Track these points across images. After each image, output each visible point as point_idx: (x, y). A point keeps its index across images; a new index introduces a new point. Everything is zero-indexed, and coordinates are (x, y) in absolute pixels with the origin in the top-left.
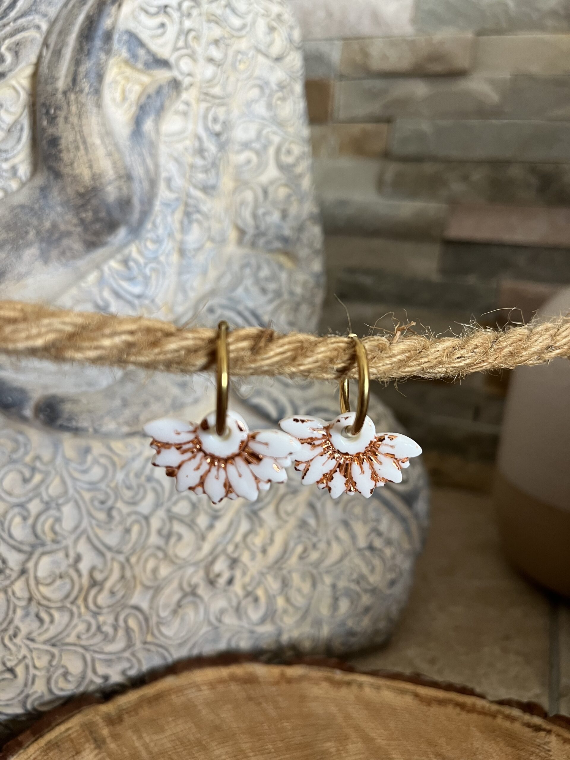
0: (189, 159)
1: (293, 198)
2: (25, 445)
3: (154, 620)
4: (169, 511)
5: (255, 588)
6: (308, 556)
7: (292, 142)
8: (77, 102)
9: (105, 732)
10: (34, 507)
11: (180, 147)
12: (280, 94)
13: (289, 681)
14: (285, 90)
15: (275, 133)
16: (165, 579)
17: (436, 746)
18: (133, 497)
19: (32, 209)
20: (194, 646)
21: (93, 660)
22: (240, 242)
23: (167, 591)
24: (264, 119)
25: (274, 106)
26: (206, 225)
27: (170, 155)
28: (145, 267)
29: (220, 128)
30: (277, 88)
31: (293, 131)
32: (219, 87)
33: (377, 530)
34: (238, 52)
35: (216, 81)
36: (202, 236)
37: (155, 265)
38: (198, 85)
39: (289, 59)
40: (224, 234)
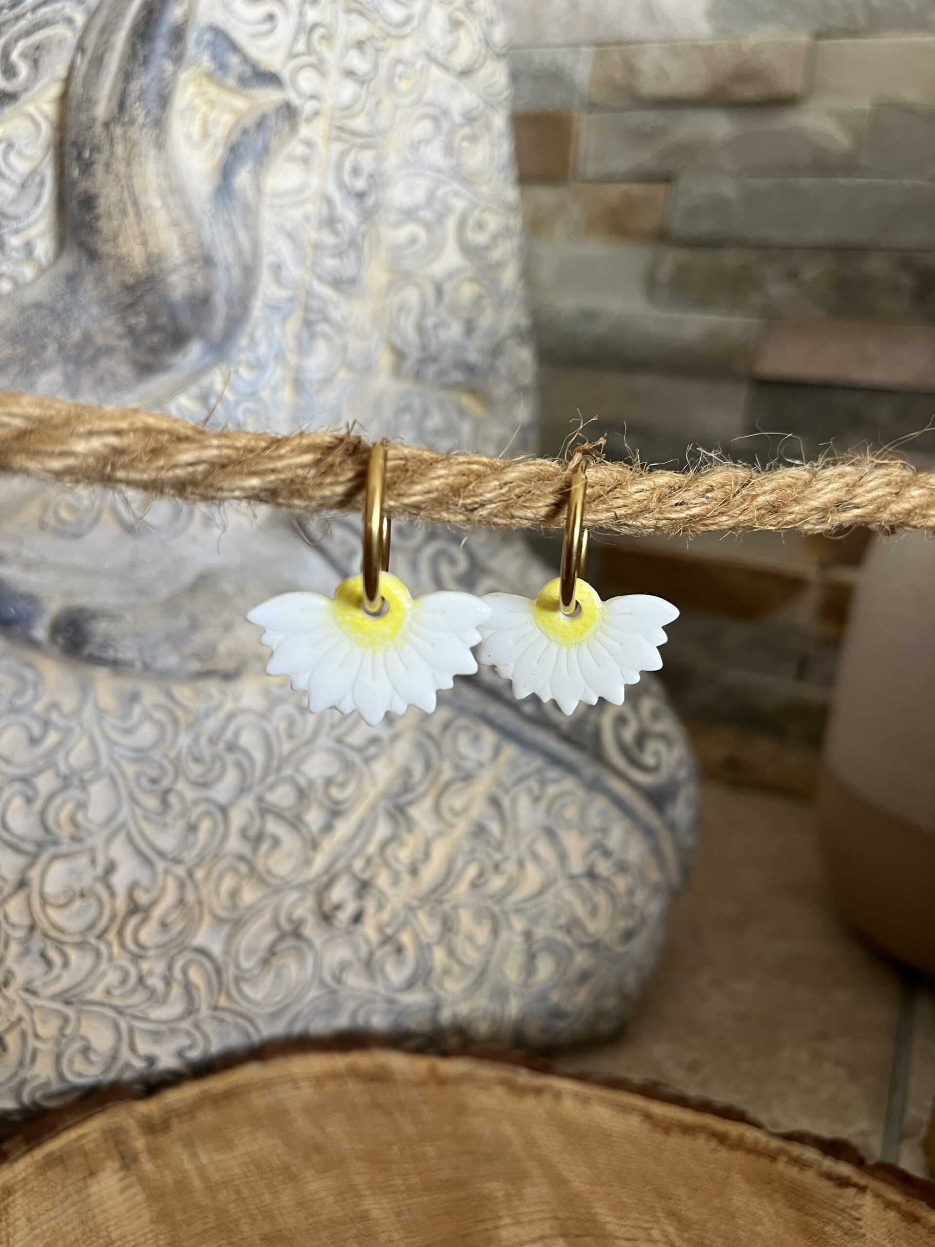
0: (312, 234)
1: (486, 302)
2: (36, 685)
3: (230, 973)
4: (260, 799)
5: (398, 931)
6: (486, 883)
7: (484, 210)
8: (125, 140)
9: (140, 1143)
10: (45, 783)
11: (296, 214)
12: (467, 130)
13: (442, 1081)
14: (476, 125)
15: (457, 194)
16: (250, 908)
17: (670, 1199)
18: (203, 775)
19: (52, 310)
20: (295, 1019)
21: (131, 1031)
22: (397, 371)
23: (254, 928)
24: (438, 170)
25: (458, 150)
26: (339, 343)
27: (279, 227)
28: (236, 406)
29: (363, 184)
30: (463, 121)
31: (488, 191)
32: (364, 118)
33: (601, 847)
34: (398, 62)
35: (358, 107)
36: (333, 359)
37: (252, 405)
38: (328, 114)
39: (484, 73)
40: (368, 358)
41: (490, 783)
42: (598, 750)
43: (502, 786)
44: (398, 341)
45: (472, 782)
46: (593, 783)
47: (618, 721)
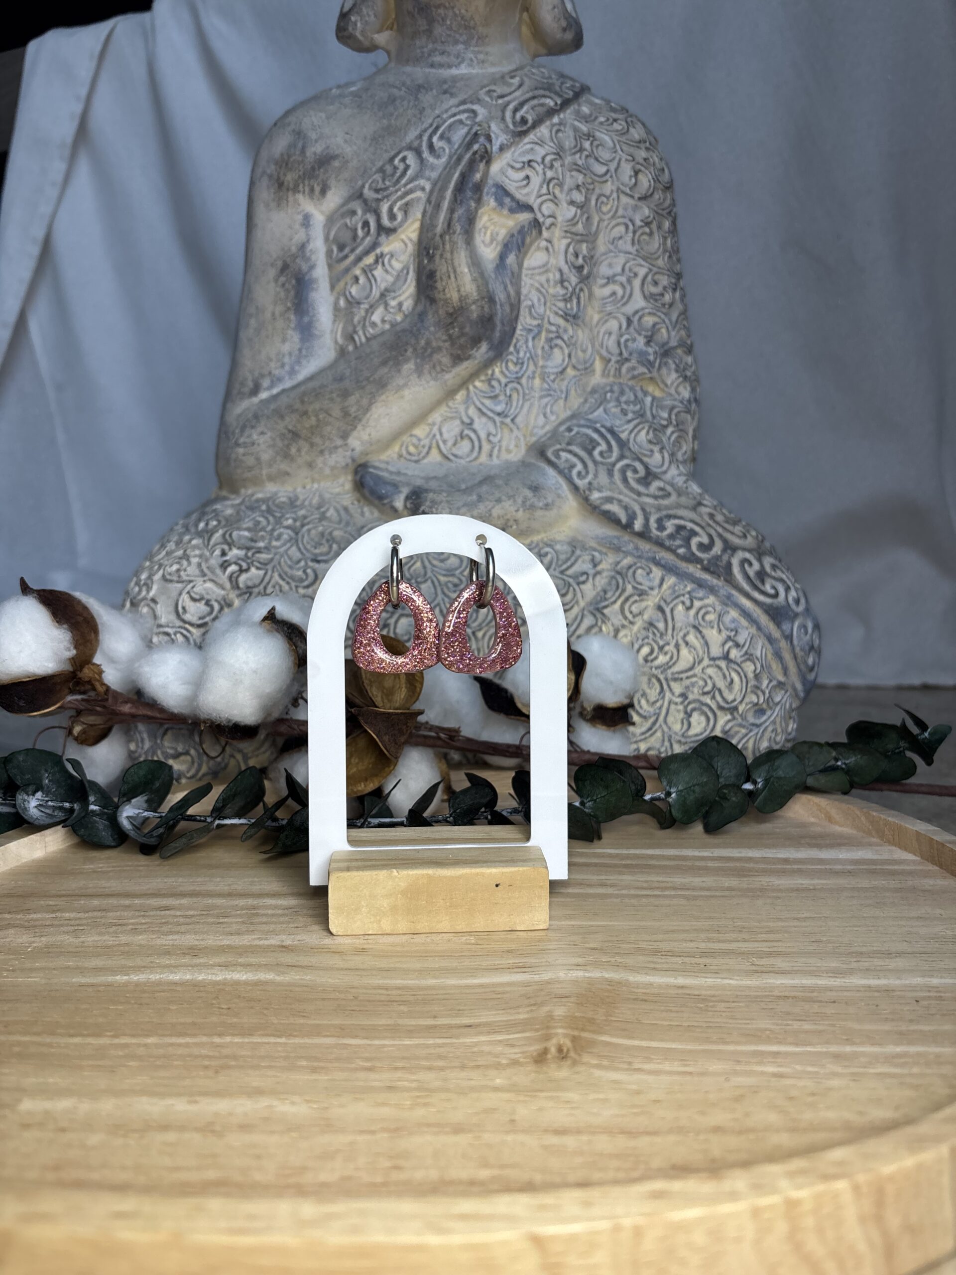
25: (639, 241)
26: (566, 351)
27: (532, 285)
28: (506, 385)
29: (580, 261)
30: (643, 224)
31: (660, 262)
32: (580, 226)
33: (733, 641)
34: (600, 196)
35: (576, 220)
36: (563, 361)
37: (515, 385)
38: (559, 225)
39: (656, 196)
40: (585, 362)
41: (657, 600)
42: (729, 578)
43: (665, 601)
44: (604, 353)
45: (645, 597)
46: (726, 601)
47: (744, 561)
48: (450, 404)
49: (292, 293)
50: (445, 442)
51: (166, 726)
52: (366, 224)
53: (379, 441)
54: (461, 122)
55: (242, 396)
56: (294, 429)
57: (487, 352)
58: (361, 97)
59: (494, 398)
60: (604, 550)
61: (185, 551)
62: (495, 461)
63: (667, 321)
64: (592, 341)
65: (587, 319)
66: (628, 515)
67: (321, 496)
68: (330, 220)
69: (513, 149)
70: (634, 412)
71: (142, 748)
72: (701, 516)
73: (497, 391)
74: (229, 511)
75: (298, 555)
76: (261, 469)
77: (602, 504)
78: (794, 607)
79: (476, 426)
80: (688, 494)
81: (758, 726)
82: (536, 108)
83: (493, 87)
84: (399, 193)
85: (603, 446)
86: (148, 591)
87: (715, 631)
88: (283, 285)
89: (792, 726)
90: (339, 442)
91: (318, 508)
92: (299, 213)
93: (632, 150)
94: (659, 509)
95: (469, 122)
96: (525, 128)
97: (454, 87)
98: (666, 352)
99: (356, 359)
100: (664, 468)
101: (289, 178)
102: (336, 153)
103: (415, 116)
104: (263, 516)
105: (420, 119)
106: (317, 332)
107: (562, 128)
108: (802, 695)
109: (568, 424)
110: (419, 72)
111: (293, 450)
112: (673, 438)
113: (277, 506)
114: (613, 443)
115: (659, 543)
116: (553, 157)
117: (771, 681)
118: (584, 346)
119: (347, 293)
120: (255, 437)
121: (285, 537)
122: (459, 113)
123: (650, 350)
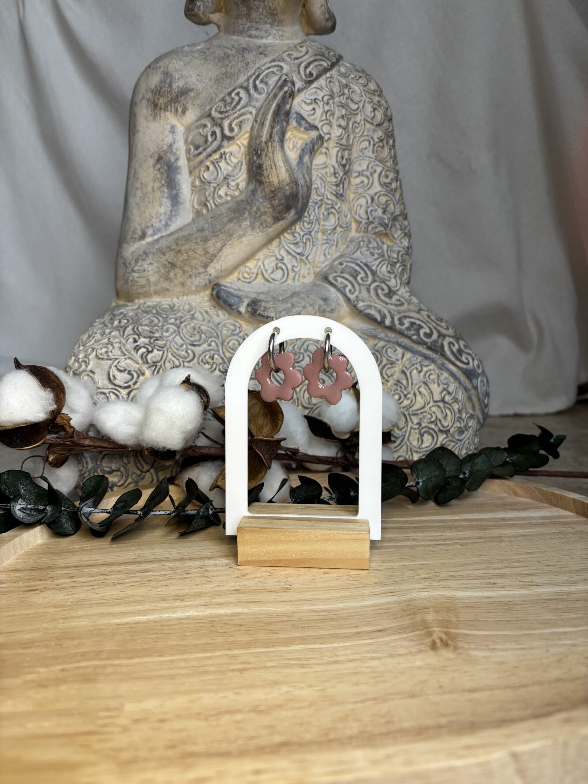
25: (376, 151)
26: (337, 216)
27: (317, 175)
28: (303, 236)
29: (344, 162)
30: (379, 140)
31: (388, 164)
32: (344, 140)
33: (447, 390)
34: (355, 122)
35: (342, 136)
36: (335, 222)
37: (308, 236)
38: (332, 139)
39: (385, 125)
40: (347, 223)
41: (401, 367)
42: (443, 353)
43: (406, 367)
44: (357, 218)
45: (394, 365)
46: (442, 367)
47: (450, 343)
48: (269, 247)
49: (165, 175)
50: (266, 270)
51: (104, 453)
52: (214, 133)
53: (226, 270)
54: (273, 72)
55: (134, 240)
56: (172, 261)
57: (294, 215)
58: (205, 53)
59: (296, 244)
60: (366, 337)
61: (109, 339)
62: (297, 283)
63: (393, 199)
64: (350, 210)
65: (347, 198)
66: (381, 315)
67: (189, 304)
68: (188, 129)
69: (305, 91)
70: (378, 254)
71: (87, 468)
72: (422, 316)
73: (298, 240)
74: (131, 314)
75: (180, 342)
76: (150, 287)
77: (365, 309)
78: (477, 370)
79: (285, 261)
80: (412, 303)
81: (460, 441)
82: (318, 67)
83: (291, 53)
84: (236, 115)
85: (363, 274)
86: (87, 366)
87: (436, 385)
88: (159, 170)
89: (476, 440)
90: (202, 270)
91: (189, 311)
92: (167, 124)
93: (370, 96)
94: (399, 312)
95: (278, 73)
96: (312, 79)
97: (266, 50)
98: (395, 219)
99: (212, 218)
100: (398, 288)
101: (162, 101)
102: (192, 87)
103: (243, 67)
104: (155, 317)
105: (247, 69)
106: (181, 200)
107: (332, 80)
108: (482, 421)
109: (339, 260)
110: (243, 41)
111: (172, 275)
112: (400, 270)
113: (162, 310)
114: (368, 272)
115: (401, 333)
116: (328, 97)
117: (467, 414)
118: (346, 213)
119: (201, 176)
120: (146, 266)
121: (171, 330)
122: (272, 67)
123: (386, 217)
